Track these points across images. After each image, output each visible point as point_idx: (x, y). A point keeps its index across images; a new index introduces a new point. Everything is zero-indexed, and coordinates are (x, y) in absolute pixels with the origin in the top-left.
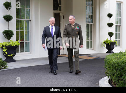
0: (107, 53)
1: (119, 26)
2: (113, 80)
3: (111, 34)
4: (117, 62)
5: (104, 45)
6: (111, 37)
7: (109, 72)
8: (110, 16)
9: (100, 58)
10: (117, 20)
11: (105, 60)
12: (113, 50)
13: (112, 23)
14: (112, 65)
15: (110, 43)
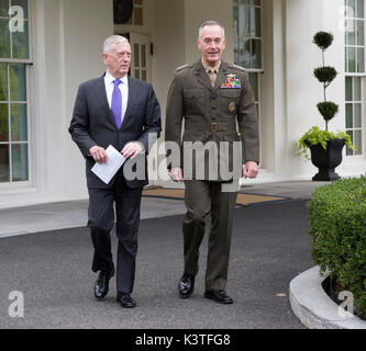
0: (315, 179)
1: (359, 77)
2: (342, 280)
3: (327, 110)
4: (355, 212)
5: (305, 151)
6: (330, 122)
7: (325, 250)
8: (323, 40)
9: (290, 199)
10: (352, 58)
11: (308, 205)
12: (338, 170)
13: (332, 66)
14: (337, 222)
15: (324, 144)
